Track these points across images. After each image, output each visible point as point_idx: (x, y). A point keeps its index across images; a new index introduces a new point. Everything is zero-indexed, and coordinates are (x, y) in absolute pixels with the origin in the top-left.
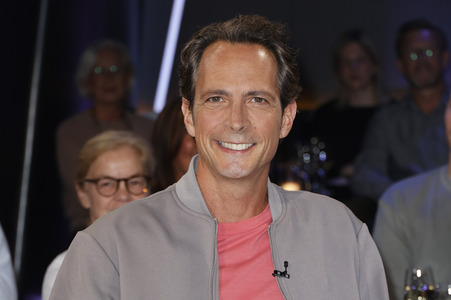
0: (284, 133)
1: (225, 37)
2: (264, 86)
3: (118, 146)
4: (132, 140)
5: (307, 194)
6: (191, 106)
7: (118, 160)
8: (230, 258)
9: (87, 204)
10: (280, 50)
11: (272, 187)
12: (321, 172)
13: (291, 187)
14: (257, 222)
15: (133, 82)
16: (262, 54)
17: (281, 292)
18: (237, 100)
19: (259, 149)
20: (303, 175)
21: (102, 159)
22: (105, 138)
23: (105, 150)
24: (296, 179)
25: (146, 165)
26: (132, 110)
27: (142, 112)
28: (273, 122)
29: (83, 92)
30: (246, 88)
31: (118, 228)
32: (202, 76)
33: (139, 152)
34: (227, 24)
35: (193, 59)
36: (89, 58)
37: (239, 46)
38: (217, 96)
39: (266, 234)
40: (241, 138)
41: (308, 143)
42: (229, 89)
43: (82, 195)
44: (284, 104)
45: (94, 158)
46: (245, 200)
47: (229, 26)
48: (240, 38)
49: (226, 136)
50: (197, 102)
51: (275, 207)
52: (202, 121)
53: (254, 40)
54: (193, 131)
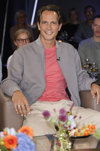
0: (59, 30)
1: (47, 10)
2: (55, 20)
3: (23, 32)
4: (26, 31)
5: (64, 43)
6: (39, 24)
7: (23, 35)
8: (47, 56)
9: (17, 45)
10: (59, 12)
11: (56, 41)
12: (66, 38)
13: (60, 41)
14: (53, 49)
15: (27, 19)
16: (55, 13)
17: (58, 64)
18: (49, 23)
19: (54, 34)
20: (63, 39)
21: (20, 35)
22: (20, 31)
23: (20, 33)
24: (61, 40)
25: (29, 36)
26: (26, 25)
27: (28, 25)
28: (56, 28)
29: (16, 21)
30: (51, 21)
31: (23, 50)
32: (42, 18)
33: (27, 34)
34: (47, 6)
35: (40, 14)
37: (50, 12)
38: (45, 22)
39: (55, 51)
40: (50, 31)
41: (63, 32)
42: (47, 21)
43: (15, 43)
44: (59, 24)
45: (18, 35)
46: (51, 44)
47: (48, 7)
48: (50, 10)
49: (47, 31)
50: (41, 23)
51: (57, 46)
52: (42, 27)
53: (53, 10)
54: (39, 29)
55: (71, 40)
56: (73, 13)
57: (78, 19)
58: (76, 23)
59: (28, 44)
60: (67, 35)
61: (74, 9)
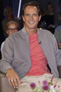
0: (39, 20)
1: (29, 5)
2: (35, 13)
3: (12, 23)
4: (15, 23)
5: (43, 30)
6: (24, 16)
7: (12, 26)
8: (31, 41)
9: (8, 33)
10: (38, 7)
11: (38, 29)
12: (45, 26)
13: (41, 29)
14: (35, 35)
15: (13, 12)
16: (35, 7)
17: (40, 46)
18: (31, 15)
19: (35, 23)
20: (42, 27)
21: (10, 26)
22: (10, 22)
23: (10, 24)
24: (41, 27)
26: (14, 18)
27: (15, 18)
28: (37, 19)
30: (33, 13)
31: (13, 37)
32: (25, 12)
33: (16, 24)
34: (29, 3)
35: (24, 9)
36: (5, 10)
37: (31, 6)
38: (28, 15)
39: (37, 37)
40: (32, 21)
41: (43, 22)
42: (30, 13)
43: (7, 32)
44: (39, 15)
45: (9, 26)
46: (33, 32)
47: (30, 3)
48: (31, 5)
49: (30, 21)
50: (25, 16)
51: (38, 32)
52: (26, 19)
53: (34, 5)
54: (24, 20)
55: (49, 27)
56: (49, 6)
57: (53, 11)
58: (52, 14)
59: (16, 32)
60: (45, 23)
61: (50, 4)
